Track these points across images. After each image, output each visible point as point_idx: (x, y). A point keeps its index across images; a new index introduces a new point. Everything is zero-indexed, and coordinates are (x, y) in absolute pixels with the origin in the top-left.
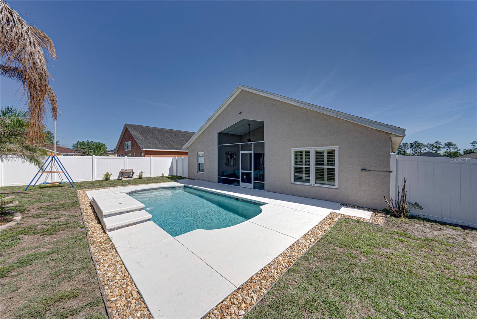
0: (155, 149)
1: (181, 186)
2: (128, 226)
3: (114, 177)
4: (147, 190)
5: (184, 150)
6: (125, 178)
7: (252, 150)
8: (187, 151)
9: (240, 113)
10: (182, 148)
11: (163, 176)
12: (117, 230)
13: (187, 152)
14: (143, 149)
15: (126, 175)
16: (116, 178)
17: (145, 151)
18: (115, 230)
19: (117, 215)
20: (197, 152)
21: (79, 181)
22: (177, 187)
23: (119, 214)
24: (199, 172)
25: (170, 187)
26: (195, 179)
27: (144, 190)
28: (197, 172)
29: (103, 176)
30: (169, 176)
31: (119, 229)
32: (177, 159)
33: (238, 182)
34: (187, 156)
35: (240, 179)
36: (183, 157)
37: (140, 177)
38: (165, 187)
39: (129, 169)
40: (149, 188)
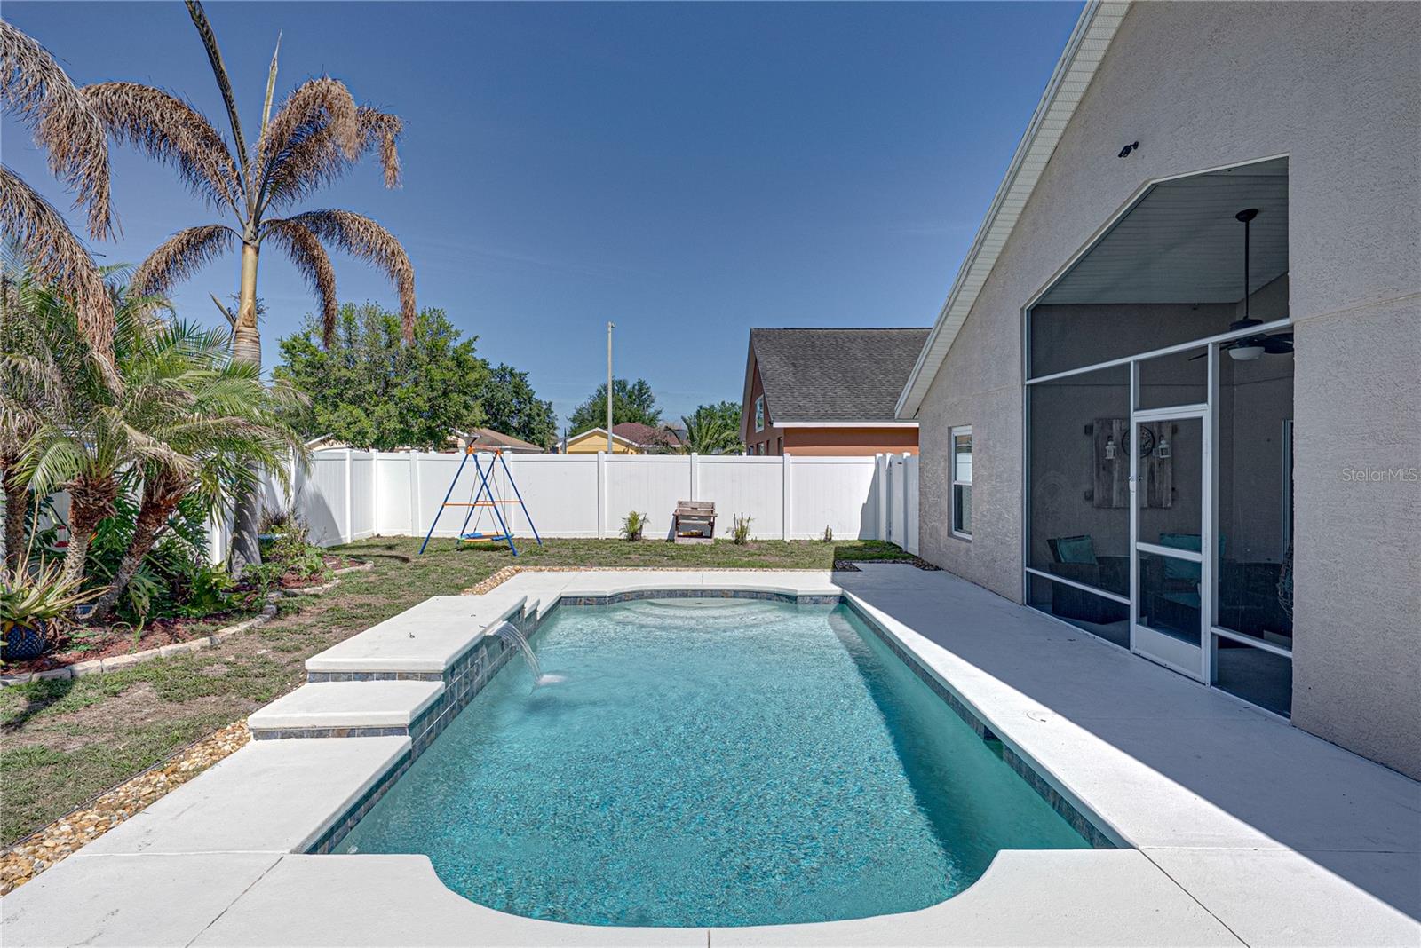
0: (821, 419)
1: (826, 596)
2: (320, 733)
3: (657, 529)
4: (684, 594)
5: (900, 420)
6: (692, 536)
7: (1205, 401)
8: (916, 425)
9: (1126, 151)
10: (892, 411)
11: (828, 540)
12: (282, 738)
13: (918, 428)
14: (776, 425)
15: (695, 526)
16: (664, 535)
17: (786, 429)
18: (276, 738)
19: (349, 680)
20: (950, 429)
21: (561, 537)
22: (803, 596)
23: (355, 679)
24: (957, 534)
25: (780, 595)
26: (937, 568)
27: (675, 591)
28: (950, 534)
29: (622, 525)
30: (859, 540)
31: (290, 737)
32: (890, 463)
33: (1121, 614)
34: (917, 448)
35: (1133, 602)
36: (906, 455)
37: (740, 539)
38: (757, 592)
39: (702, 503)
40: (693, 588)
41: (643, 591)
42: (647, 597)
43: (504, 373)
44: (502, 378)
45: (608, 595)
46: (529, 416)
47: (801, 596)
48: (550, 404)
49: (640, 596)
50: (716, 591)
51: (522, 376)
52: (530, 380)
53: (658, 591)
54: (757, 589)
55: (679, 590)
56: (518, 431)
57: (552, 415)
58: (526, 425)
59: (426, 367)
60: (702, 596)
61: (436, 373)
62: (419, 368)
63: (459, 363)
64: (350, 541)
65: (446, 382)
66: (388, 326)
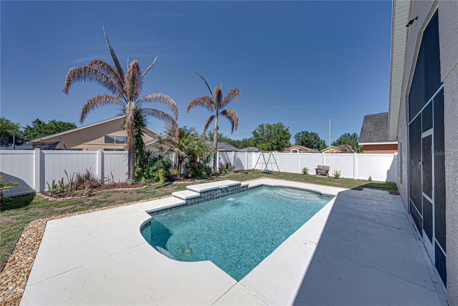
1: (332, 196)
3: (312, 172)
6: (322, 175)
11: (369, 180)
15: (322, 172)
16: (314, 174)
17: (364, 145)
18: (172, 197)
22: (324, 194)
25: (318, 193)
26: (398, 194)
27: (291, 187)
28: (401, 182)
29: (302, 170)
30: (386, 182)
31: (174, 197)
35: (422, 219)
37: (337, 176)
38: (313, 191)
39: (326, 166)
41: (283, 186)
42: (284, 188)
43: (313, 134)
44: (312, 135)
45: (272, 185)
46: (319, 144)
47: (323, 194)
48: (325, 141)
49: (282, 187)
50: (302, 189)
51: (317, 134)
52: (319, 135)
53: (287, 187)
54: (313, 190)
55: (293, 187)
56: (316, 148)
57: (325, 143)
58: (318, 146)
59: (276, 135)
60: (298, 190)
61: (278, 136)
62: (275, 135)
63: (284, 133)
64: (246, 169)
65: (281, 138)
66: (269, 127)
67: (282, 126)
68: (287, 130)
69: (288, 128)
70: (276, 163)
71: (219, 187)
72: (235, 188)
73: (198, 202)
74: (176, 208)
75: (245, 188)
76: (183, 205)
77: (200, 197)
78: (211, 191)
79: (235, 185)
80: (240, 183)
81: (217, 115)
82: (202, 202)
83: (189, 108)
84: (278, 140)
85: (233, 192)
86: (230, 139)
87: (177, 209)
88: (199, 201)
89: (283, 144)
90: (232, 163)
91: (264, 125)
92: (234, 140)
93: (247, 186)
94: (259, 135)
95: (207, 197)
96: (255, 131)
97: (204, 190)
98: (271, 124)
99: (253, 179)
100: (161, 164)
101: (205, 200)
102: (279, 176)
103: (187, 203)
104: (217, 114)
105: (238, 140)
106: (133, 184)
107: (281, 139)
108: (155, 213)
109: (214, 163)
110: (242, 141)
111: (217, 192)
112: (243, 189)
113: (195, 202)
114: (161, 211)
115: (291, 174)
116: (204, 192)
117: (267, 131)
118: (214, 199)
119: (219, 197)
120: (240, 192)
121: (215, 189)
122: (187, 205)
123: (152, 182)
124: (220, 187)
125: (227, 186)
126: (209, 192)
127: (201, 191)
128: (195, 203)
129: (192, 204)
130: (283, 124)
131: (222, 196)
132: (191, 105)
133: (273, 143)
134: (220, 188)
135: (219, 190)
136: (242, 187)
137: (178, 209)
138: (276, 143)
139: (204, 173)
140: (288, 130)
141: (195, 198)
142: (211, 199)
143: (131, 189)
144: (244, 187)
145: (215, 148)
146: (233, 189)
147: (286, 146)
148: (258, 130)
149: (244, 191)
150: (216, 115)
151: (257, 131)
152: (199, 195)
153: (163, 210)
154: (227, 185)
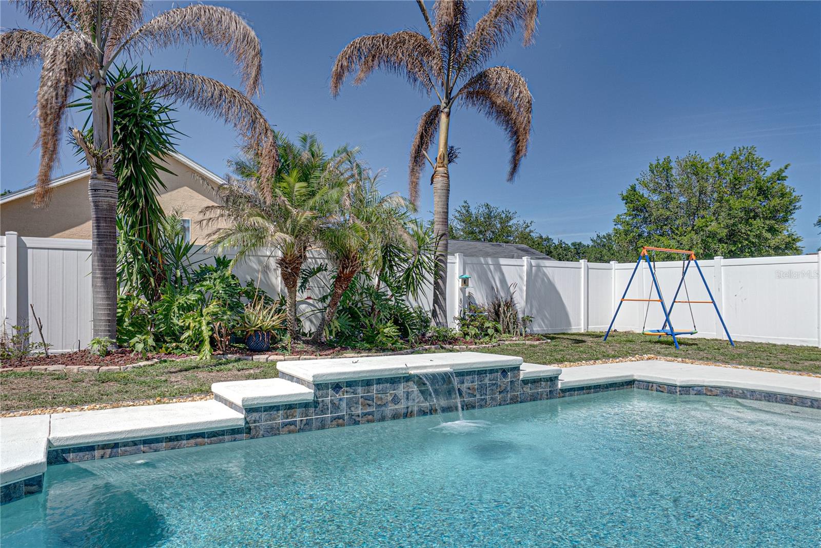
40: (800, 394)
41: (732, 389)
42: (737, 396)
45: (678, 384)
49: (727, 393)
53: (752, 391)
59: (728, 201)
60: (812, 406)
61: (736, 203)
62: (720, 200)
63: (763, 192)
64: (582, 331)
65: (747, 211)
66: (695, 169)
67: (752, 162)
68: (780, 177)
69: (781, 171)
70: (713, 302)
71: (408, 368)
72: (487, 381)
73: (307, 426)
74: (199, 440)
75: (543, 389)
76: (234, 432)
77: (316, 403)
78: (368, 383)
79: (492, 371)
80: (515, 364)
81: (447, 104)
82: (322, 427)
83: (339, 77)
84: (732, 221)
85: (478, 397)
86: (548, 239)
87: (201, 444)
88: (308, 423)
89: (756, 236)
90: (520, 301)
91: (673, 164)
92: (561, 243)
93: (553, 379)
94: (652, 205)
95: (349, 406)
96: (633, 188)
97: (331, 374)
98: (707, 156)
99: (597, 359)
100: (219, 287)
101: (338, 421)
102: (723, 354)
103: (252, 425)
104: (448, 95)
105: (578, 241)
106: (108, 353)
107: (750, 215)
108: (97, 453)
109: (435, 295)
110: (591, 243)
111: (401, 390)
112: (528, 389)
113: (291, 424)
114: (125, 444)
115: (786, 349)
116: (337, 387)
117: (686, 188)
118: (383, 419)
119: (407, 415)
120: (514, 400)
121: (387, 375)
122: (253, 432)
123: (179, 350)
124: (412, 372)
125: (448, 369)
126: (360, 390)
127: (319, 381)
128: (290, 428)
129: (273, 431)
130: (758, 154)
131: (423, 413)
132: (345, 64)
133: (713, 235)
134: (410, 375)
135: (411, 384)
136: (525, 382)
137: (207, 447)
138: (724, 234)
139: (390, 330)
140: (784, 179)
141: (290, 407)
142: (369, 418)
143: (86, 368)
144: (535, 381)
145: (441, 233)
146: (482, 388)
147: (773, 243)
148: (646, 186)
149: (534, 398)
150: (444, 100)
151: (641, 190)
152: (311, 398)
153: (135, 443)
154: (451, 366)
